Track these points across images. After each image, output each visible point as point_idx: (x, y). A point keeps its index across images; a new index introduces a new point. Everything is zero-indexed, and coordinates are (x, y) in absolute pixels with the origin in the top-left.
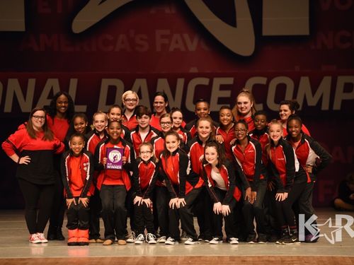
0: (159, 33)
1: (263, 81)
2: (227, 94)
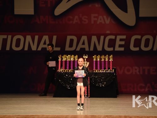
0: (93, 15)
1: (139, 37)
2: (123, 43)
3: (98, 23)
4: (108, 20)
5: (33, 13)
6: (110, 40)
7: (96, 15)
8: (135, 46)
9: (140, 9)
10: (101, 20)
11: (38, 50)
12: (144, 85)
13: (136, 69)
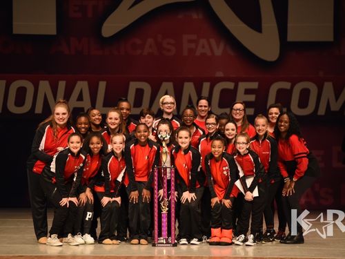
0: (186, 37)
1: (287, 85)
2: (252, 98)
3: (198, 53)
4: (219, 49)
5: (54, 32)
6: (223, 92)
7: (194, 37)
9: (289, 25)
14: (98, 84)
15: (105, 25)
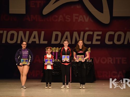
0: (74, 15)
1: (113, 33)
2: (99, 38)
3: (79, 21)
4: (87, 19)
5: (24, 13)
6: (89, 35)
7: (78, 15)
8: (109, 41)
9: (114, 10)
10: (81, 18)
11: (29, 43)
12: (116, 73)
13: (110, 60)
14: (41, 32)
15: (44, 10)
